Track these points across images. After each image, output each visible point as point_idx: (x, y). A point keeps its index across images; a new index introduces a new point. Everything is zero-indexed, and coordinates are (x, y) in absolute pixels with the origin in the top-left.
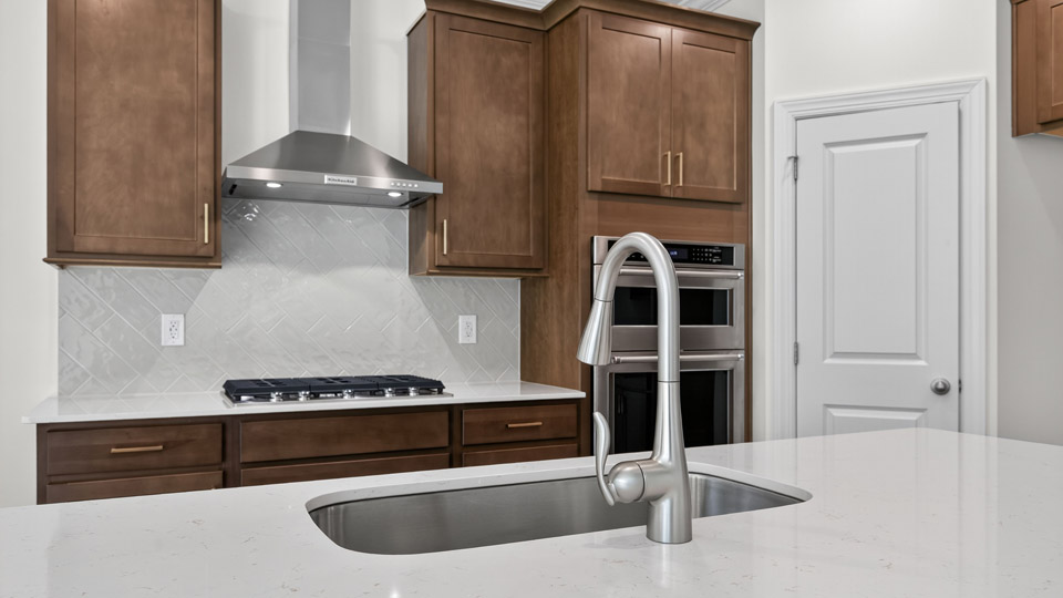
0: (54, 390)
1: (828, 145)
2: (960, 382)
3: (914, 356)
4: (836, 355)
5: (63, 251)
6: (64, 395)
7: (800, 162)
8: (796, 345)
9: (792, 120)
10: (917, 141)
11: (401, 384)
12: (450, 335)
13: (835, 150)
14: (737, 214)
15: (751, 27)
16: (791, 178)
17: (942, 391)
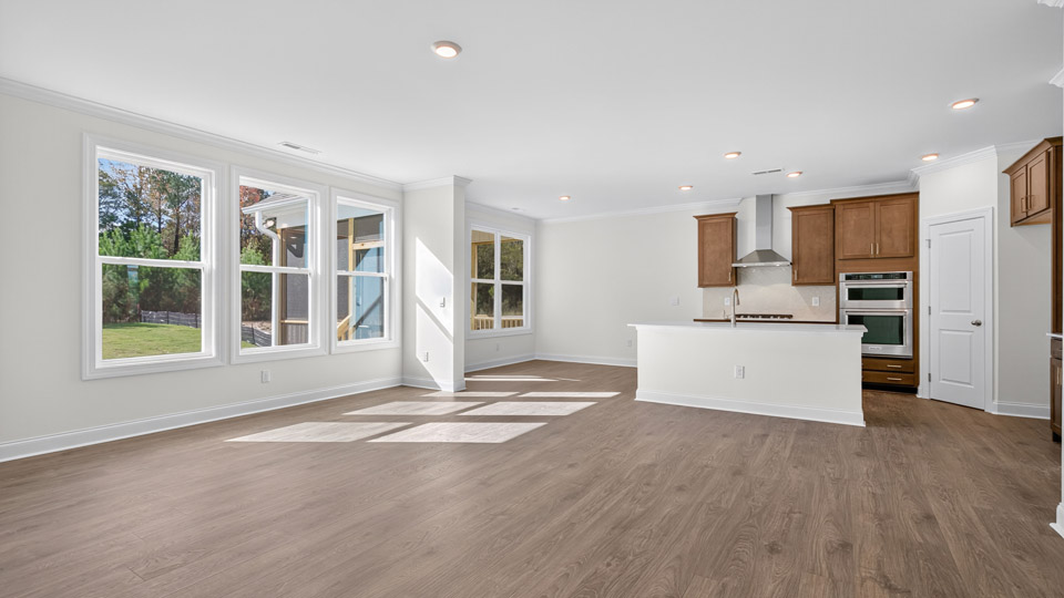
3: (969, 312)
4: (944, 311)
5: (701, 285)
7: (932, 242)
8: (930, 308)
9: (931, 226)
13: (948, 236)
14: (910, 260)
15: (918, 193)
16: (928, 247)
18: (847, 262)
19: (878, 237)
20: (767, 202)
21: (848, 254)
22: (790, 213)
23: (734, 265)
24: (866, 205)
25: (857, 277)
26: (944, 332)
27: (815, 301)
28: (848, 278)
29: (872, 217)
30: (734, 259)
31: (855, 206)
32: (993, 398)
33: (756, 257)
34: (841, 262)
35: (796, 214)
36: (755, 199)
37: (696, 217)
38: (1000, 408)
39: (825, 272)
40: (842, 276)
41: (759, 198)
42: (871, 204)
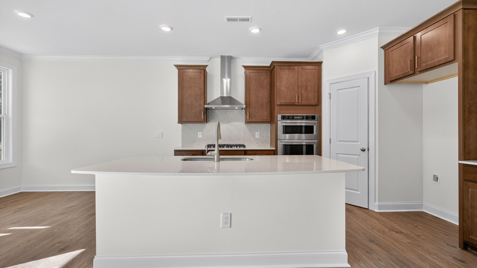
0: (181, 145)
1: (338, 90)
2: (368, 148)
3: (357, 142)
4: (340, 141)
5: (180, 121)
6: (182, 146)
7: (331, 95)
8: (330, 139)
9: (329, 85)
10: (357, 88)
11: (240, 146)
12: (254, 136)
13: (339, 91)
14: (317, 107)
15: (321, 63)
16: (329, 98)
17: (363, 150)
18: (282, 107)
19: (299, 90)
20: (227, 61)
21: (283, 101)
22: (243, 70)
23: (206, 106)
24: (293, 67)
25: (288, 118)
26: (339, 155)
27: (257, 135)
28: (283, 118)
29: (296, 77)
30: (205, 103)
31: (287, 68)
32: (375, 201)
33: (220, 101)
34: (278, 107)
35: (248, 71)
36: (219, 59)
37: (177, 66)
38: (380, 207)
39: (265, 114)
40: (279, 117)
41: (223, 58)
42: (296, 67)
